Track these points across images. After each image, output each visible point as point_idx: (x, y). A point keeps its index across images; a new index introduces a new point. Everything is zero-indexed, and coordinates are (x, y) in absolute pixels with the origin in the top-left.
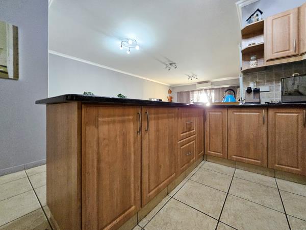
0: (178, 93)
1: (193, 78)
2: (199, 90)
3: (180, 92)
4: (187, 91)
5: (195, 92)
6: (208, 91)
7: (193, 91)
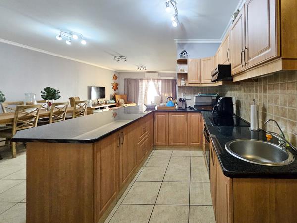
0: (125, 79)
1: (142, 69)
2: (148, 79)
3: (128, 79)
4: (135, 78)
5: (143, 81)
6: (156, 81)
7: (141, 79)
